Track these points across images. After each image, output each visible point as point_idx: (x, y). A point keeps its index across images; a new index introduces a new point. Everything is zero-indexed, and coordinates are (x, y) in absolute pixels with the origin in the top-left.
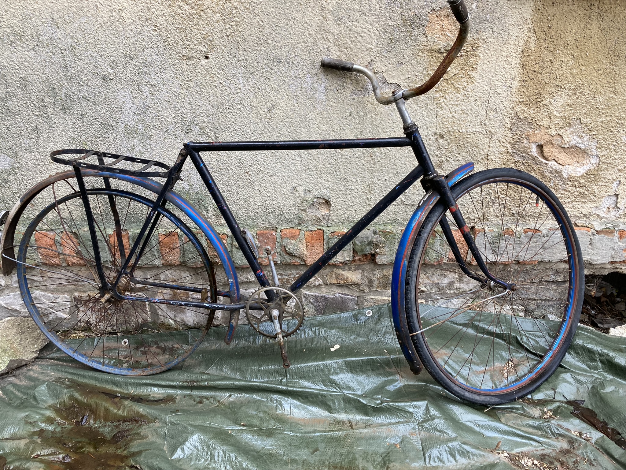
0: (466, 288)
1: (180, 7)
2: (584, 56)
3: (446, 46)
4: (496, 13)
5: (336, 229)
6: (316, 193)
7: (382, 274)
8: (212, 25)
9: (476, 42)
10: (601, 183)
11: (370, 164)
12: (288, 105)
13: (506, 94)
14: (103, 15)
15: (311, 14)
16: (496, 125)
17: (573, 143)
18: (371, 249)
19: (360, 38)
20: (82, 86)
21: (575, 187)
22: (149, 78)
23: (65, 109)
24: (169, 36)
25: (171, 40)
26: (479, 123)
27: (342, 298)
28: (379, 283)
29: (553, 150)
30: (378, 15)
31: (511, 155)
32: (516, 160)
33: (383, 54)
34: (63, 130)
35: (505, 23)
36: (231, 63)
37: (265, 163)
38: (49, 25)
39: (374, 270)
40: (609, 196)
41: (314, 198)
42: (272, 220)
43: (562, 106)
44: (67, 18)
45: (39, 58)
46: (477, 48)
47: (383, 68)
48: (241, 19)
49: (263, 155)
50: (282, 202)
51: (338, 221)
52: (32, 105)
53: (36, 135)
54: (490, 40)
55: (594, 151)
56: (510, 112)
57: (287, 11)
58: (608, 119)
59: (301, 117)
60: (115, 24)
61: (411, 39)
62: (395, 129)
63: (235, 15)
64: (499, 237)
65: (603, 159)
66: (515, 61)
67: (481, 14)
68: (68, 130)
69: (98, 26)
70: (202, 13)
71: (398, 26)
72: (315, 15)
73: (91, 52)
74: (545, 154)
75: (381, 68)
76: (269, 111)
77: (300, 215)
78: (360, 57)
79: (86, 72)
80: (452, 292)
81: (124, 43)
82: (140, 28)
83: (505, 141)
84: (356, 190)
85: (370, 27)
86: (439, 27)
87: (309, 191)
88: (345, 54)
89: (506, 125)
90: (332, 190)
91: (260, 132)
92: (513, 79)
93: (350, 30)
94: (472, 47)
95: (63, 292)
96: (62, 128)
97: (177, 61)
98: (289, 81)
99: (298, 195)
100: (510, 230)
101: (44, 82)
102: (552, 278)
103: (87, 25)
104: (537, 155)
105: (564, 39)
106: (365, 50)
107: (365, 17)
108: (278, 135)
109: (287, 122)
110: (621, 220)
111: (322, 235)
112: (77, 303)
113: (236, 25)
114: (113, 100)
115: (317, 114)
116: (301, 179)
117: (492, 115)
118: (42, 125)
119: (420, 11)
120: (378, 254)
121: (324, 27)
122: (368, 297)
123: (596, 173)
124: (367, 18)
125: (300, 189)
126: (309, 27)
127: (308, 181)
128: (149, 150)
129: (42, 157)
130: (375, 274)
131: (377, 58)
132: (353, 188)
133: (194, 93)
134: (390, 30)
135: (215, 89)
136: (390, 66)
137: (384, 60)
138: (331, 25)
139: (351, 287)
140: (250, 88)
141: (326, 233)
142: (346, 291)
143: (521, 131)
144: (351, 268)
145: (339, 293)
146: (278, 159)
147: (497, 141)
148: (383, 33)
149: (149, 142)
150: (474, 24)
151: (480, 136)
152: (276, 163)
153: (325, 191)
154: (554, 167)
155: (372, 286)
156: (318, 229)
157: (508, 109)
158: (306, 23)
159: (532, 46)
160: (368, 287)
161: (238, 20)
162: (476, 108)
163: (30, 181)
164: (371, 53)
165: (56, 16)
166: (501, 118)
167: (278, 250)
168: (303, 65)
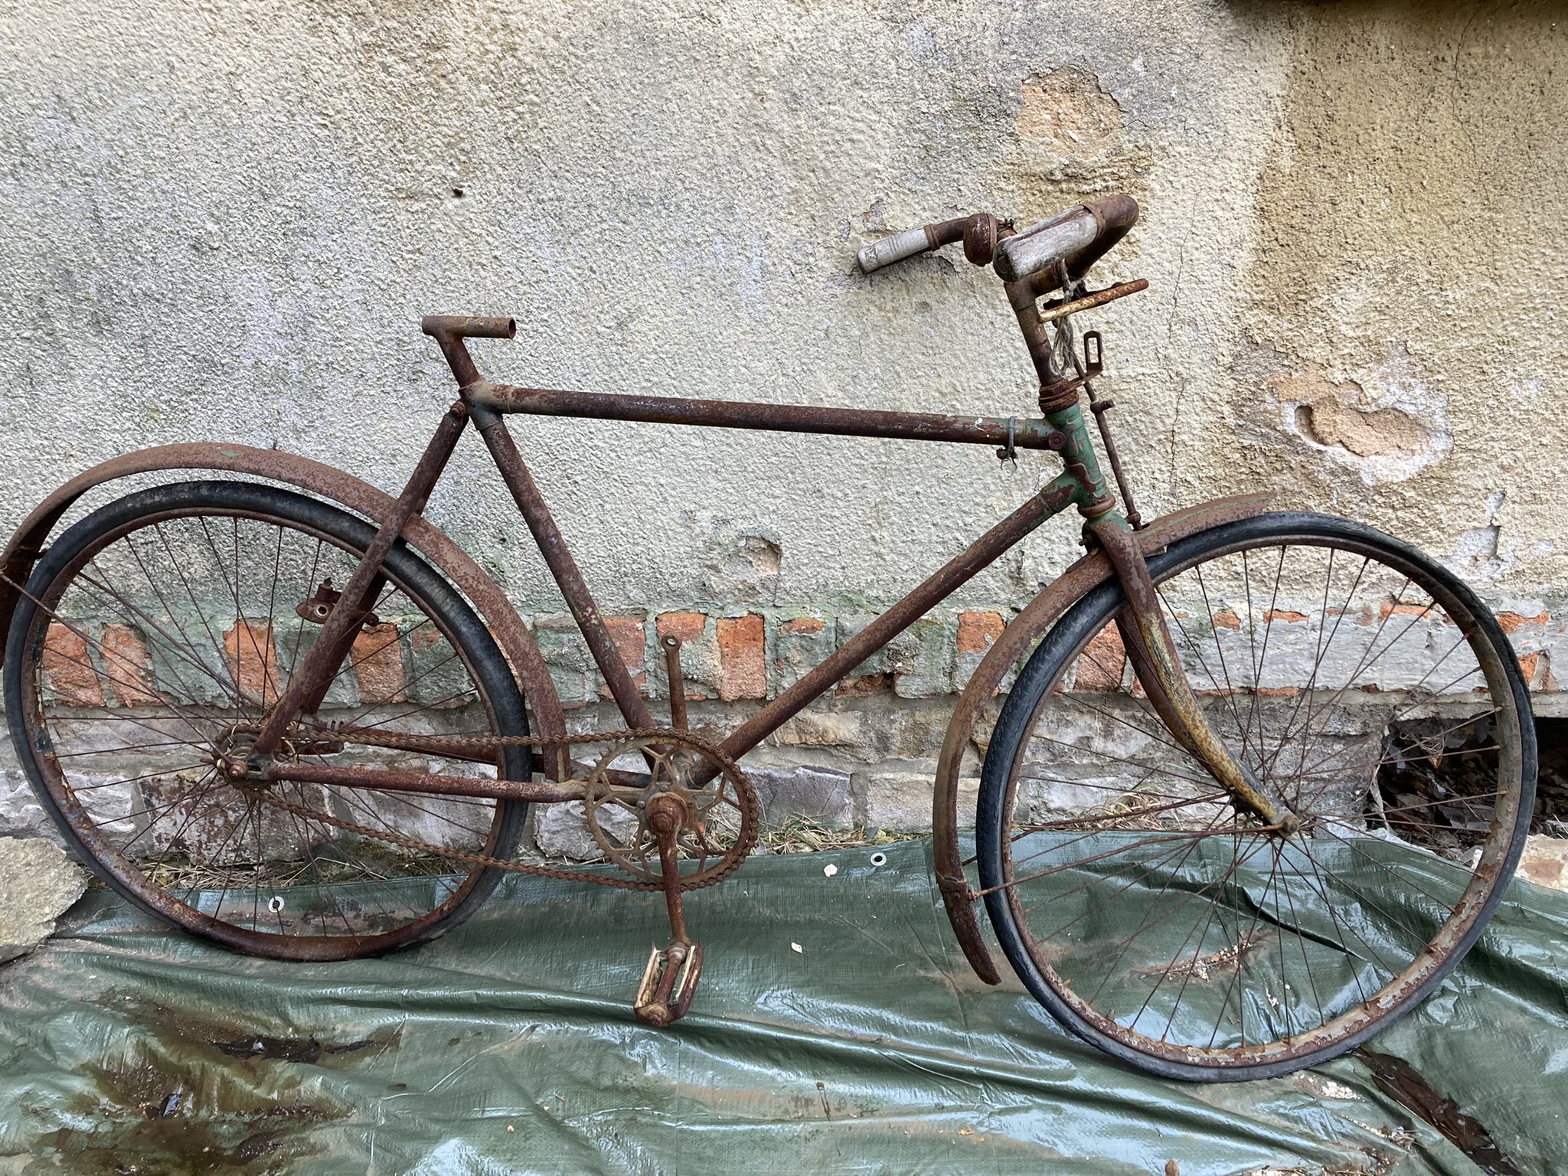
0: (1121, 752)
1: (385, 68)
2: (1416, 188)
3: (1067, 166)
4: (1194, 81)
5: (796, 613)
6: (743, 526)
7: (911, 721)
8: (468, 113)
9: (1142, 154)
10: (1456, 499)
11: (878, 456)
12: (669, 312)
13: (1219, 283)
14: (188, 87)
15: (723, 85)
16: (1196, 359)
17: (1388, 401)
18: (882, 662)
19: (848, 145)
20: (139, 264)
21: (1393, 507)
22: (313, 245)
23: (100, 323)
24: (360, 140)
25: (366, 150)
26: (1152, 355)
27: (813, 778)
28: (904, 741)
29: (1338, 418)
30: (892, 87)
31: (1233, 433)
32: (1246, 443)
33: (908, 185)
34: (96, 376)
35: (1217, 106)
36: (521, 208)
37: (613, 455)
38: (50, 113)
39: (891, 712)
40: (1476, 529)
41: (740, 538)
42: (634, 593)
43: (1361, 311)
44: (96, 95)
45: (27, 196)
46: (1146, 169)
47: (908, 219)
48: (543, 97)
49: (607, 434)
50: (658, 548)
51: (799, 593)
52: (14, 312)
53: (28, 388)
54: (1179, 149)
55: (1439, 419)
56: (1231, 326)
57: (661, 78)
58: (1476, 342)
59: (700, 339)
60: (219, 111)
61: (979, 148)
62: (940, 370)
63: (528, 87)
64: (1201, 630)
65: (1461, 440)
66: (1243, 202)
67: (1156, 84)
68: (110, 376)
69: (177, 115)
70: (443, 83)
71: (945, 115)
72: (734, 88)
73: (160, 181)
74: (1318, 429)
75: (902, 221)
76: (621, 325)
77: (705, 578)
78: (848, 191)
79: (149, 232)
80: (1085, 761)
81: (245, 156)
82: (284, 119)
83: (1216, 398)
84: (844, 519)
85: (875, 117)
86: (1048, 117)
87: (725, 522)
88: (811, 184)
89: (1220, 358)
90: (784, 517)
91: (598, 379)
92: (1238, 244)
93: (822, 125)
94: (1133, 166)
95: (113, 771)
96: (92, 369)
97: (382, 203)
98: (671, 252)
99: (698, 530)
100: (1229, 613)
101: (44, 255)
102: (1334, 726)
103: (147, 112)
104: (1296, 431)
105: (1366, 147)
106: (861, 174)
107: (861, 93)
108: (644, 384)
109: (667, 353)
110: (1505, 587)
111: (759, 628)
112: (151, 795)
113: (532, 113)
114: (221, 300)
115: (744, 333)
116: (705, 492)
117: (1185, 334)
118: (41, 362)
119: (999, 76)
120: (900, 674)
121: (755, 116)
122: (878, 776)
123: (1444, 475)
124: (865, 95)
125: (704, 516)
126: (717, 118)
127: (723, 496)
128: (317, 423)
129: (46, 443)
130: (893, 721)
131: (892, 195)
132: (837, 513)
133: (429, 283)
134: (923, 125)
135: (482, 273)
136: (925, 215)
137: (909, 200)
138: (774, 111)
139: (834, 752)
140: (570, 270)
141: (771, 624)
142: (822, 762)
143: (1258, 374)
144: (835, 706)
145: (805, 767)
146: (646, 443)
147: (1196, 397)
148: (907, 132)
149: (315, 403)
150: (1139, 110)
151: (1154, 387)
152: (640, 452)
153: (766, 520)
154: (1340, 460)
155: (887, 749)
156: (751, 613)
157: (1224, 319)
158: (710, 107)
159: (1286, 163)
160: (878, 750)
161: (536, 99)
162: (1144, 316)
163: (17, 502)
164: (878, 184)
165: (67, 92)
166: (1208, 341)
167: (651, 665)
168: (705, 213)
